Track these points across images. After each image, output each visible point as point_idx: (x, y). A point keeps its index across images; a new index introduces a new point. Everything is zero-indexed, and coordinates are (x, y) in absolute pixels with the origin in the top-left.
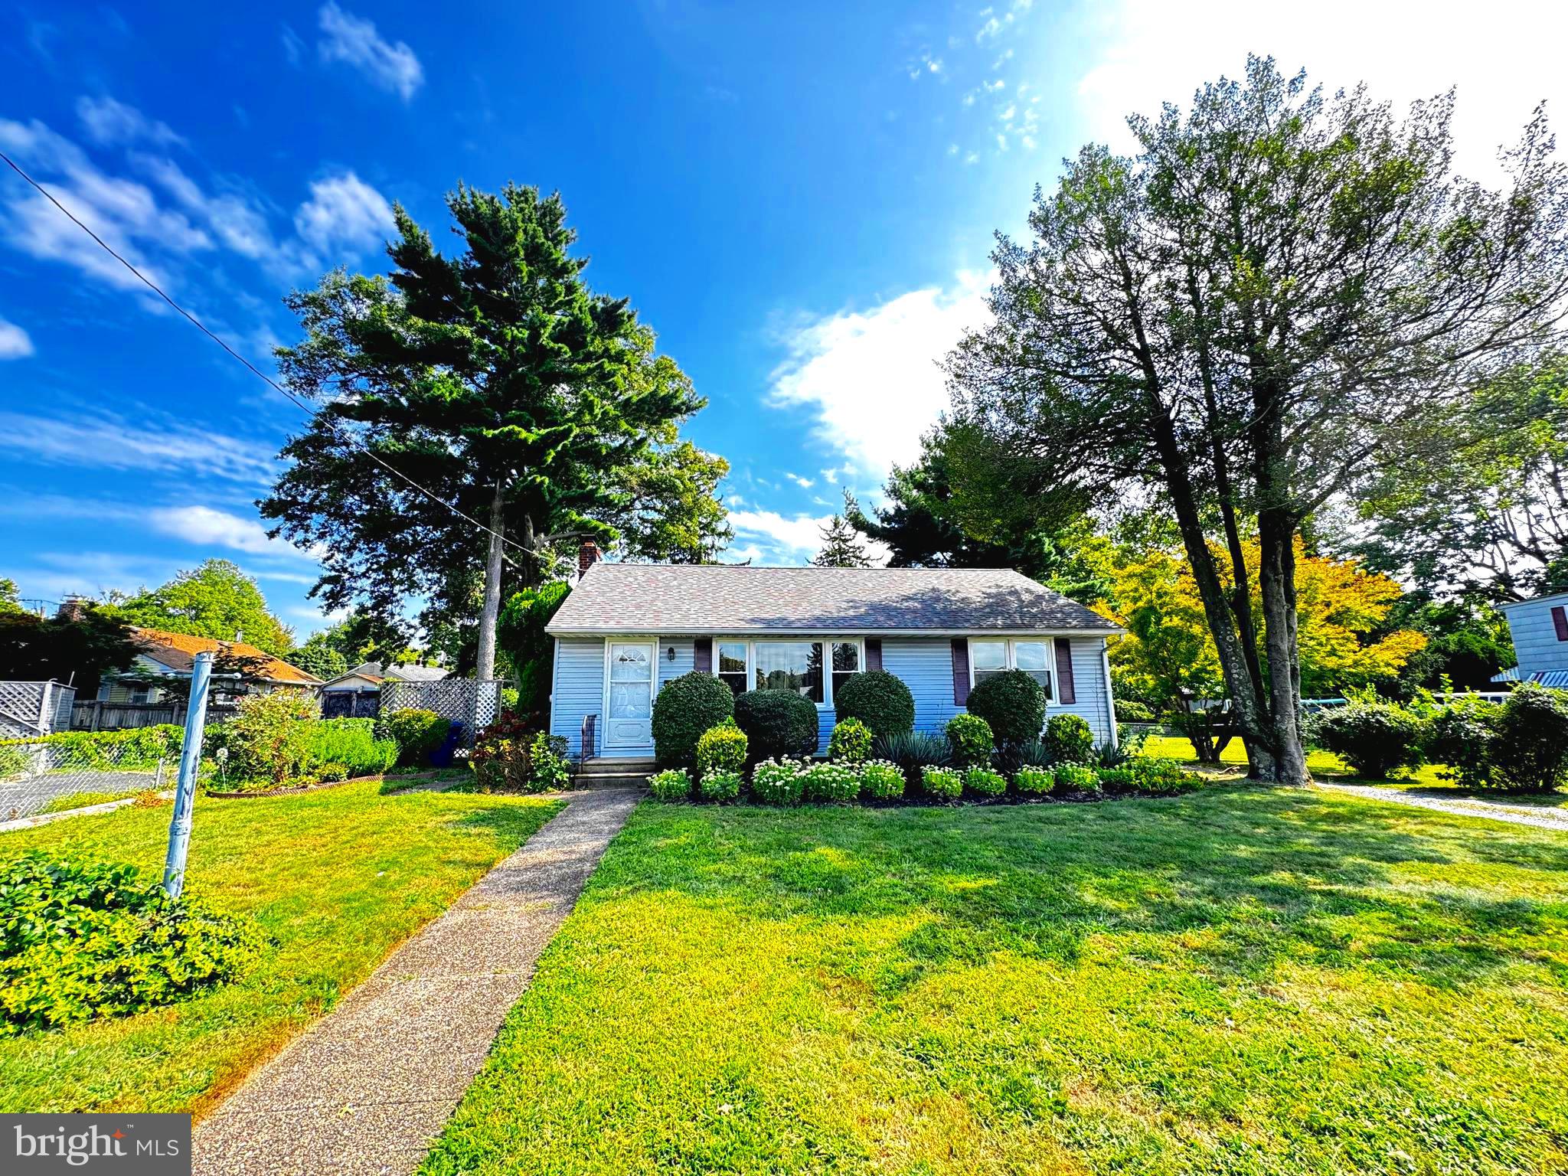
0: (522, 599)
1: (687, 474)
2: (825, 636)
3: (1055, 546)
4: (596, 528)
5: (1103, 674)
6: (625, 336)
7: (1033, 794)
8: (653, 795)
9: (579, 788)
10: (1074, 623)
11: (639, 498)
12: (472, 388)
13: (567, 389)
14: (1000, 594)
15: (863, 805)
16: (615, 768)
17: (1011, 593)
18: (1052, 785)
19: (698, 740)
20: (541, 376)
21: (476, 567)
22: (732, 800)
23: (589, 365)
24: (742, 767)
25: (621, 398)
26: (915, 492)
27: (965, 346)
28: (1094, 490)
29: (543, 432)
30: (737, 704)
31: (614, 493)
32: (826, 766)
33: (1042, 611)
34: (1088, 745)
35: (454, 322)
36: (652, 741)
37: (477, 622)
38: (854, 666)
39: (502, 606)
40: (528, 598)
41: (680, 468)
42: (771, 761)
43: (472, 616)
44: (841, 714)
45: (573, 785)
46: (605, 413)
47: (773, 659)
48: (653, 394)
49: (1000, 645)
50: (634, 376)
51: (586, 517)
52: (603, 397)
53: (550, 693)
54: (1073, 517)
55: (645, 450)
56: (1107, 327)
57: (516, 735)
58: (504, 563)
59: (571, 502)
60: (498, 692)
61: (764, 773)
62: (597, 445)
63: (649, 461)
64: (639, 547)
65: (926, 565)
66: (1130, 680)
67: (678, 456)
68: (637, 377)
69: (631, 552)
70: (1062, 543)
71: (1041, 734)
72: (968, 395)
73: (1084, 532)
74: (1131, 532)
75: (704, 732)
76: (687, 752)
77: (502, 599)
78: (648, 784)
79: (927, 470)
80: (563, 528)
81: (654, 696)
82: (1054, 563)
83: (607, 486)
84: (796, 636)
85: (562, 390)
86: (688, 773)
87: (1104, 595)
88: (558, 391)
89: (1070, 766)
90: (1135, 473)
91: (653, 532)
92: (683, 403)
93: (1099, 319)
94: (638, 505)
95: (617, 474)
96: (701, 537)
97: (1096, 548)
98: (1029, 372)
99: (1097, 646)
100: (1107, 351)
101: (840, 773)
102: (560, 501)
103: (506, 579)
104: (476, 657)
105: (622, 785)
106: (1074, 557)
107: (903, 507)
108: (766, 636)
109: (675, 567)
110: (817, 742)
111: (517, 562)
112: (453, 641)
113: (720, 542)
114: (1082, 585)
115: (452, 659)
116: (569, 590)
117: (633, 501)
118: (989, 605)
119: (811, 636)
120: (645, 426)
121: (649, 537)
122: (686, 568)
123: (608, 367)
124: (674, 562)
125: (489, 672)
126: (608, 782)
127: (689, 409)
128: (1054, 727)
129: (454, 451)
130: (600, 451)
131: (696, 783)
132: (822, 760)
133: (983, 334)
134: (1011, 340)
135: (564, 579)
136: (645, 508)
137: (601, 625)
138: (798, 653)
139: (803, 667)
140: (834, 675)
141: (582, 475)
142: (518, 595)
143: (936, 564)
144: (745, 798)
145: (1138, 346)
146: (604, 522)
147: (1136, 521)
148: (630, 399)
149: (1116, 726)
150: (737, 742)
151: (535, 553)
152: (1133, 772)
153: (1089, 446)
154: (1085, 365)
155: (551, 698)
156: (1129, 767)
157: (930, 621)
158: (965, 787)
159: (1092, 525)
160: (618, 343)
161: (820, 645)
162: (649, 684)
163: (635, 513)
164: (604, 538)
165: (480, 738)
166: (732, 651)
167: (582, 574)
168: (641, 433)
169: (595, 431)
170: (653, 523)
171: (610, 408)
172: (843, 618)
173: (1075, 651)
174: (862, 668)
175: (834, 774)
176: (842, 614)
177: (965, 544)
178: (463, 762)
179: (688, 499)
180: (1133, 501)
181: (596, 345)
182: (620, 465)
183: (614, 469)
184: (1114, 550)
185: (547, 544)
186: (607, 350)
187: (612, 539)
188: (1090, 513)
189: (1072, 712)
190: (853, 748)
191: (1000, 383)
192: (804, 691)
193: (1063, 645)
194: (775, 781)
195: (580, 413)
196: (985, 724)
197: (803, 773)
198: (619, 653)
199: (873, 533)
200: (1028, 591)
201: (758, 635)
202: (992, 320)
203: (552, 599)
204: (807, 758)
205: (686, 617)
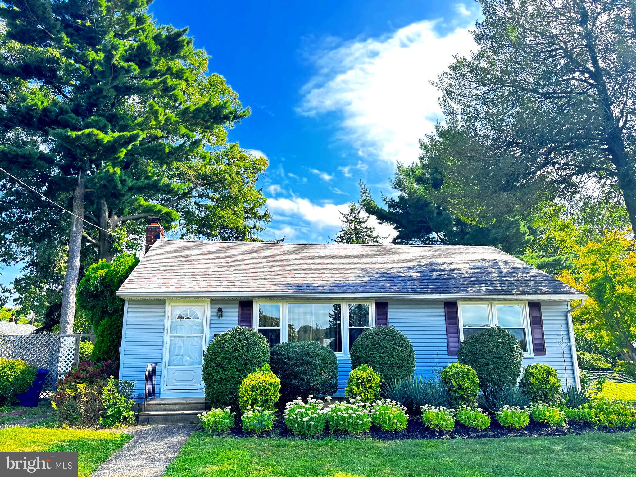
0: (98, 268)
1: (234, 169)
2: (343, 298)
3: (529, 228)
4: (160, 211)
5: (568, 331)
6: (184, 58)
7: (511, 429)
8: (202, 429)
9: (142, 423)
10: (544, 290)
11: (195, 187)
12: (60, 99)
13: (137, 99)
14: (483, 266)
15: (374, 437)
16: (172, 407)
17: (493, 265)
18: (527, 421)
19: (240, 383)
20: (116, 88)
21: (62, 243)
22: (267, 433)
23: (155, 81)
24: (276, 405)
25: (181, 107)
26: (415, 185)
27: (454, 68)
28: (560, 183)
29: (117, 134)
30: (272, 353)
31: (176, 184)
32: (343, 405)
33: (518, 280)
34: (556, 389)
35: (46, 46)
36: (203, 384)
37: (60, 287)
38: (367, 323)
39: (81, 273)
40: (102, 268)
41: (229, 164)
42: (299, 400)
43: (56, 282)
44: (356, 362)
45: (137, 421)
46: (167, 119)
47: (302, 317)
48: (207, 105)
49: (484, 307)
50: (191, 90)
51: (152, 203)
52: (166, 106)
53: (119, 344)
54: (542, 204)
55: (200, 149)
56: (568, 54)
57: (91, 381)
58: (84, 239)
59: (140, 190)
60: (77, 345)
61: (293, 410)
62: (161, 145)
63: (203, 158)
64: (195, 227)
65: (424, 242)
66: (589, 335)
67: (227, 155)
68: (194, 90)
69: (188, 231)
70: (534, 225)
71: (518, 380)
72: (458, 108)
73: (553, 216)
74: (589, 215)
75: (245, 376)
76: (231, 393)
77: (81, 268)
78: (199, 420)
79: (424, 167)
80: (134, 211)
81: (205, 347)
82: (528, 241)
83: (170, 178)
84: (320, 298)
85: (133, 101)
86: (232, 411)
87: (569, 267)
88: (130, 101)
89: (542, 406)
90: (593, 169)
91: (207, 216)
92: (231, 113)
93: (561, 48)
94: (195, 193)
95: (177, 168)
96: (246, 219)
97: (563, 229)
98: (507, 90)
99: (563, 308)
100: (568, 74)
101: (355, 410)
102: (130, 189)
103: (85, 252)
104: (59, 315)
105: (177, 421)
106: (544, 236)
107: (406, 196)
108: (296, 298)
109: (225, 243)
110: (336, 385)
111: (94, 238)
112: (41, 302)
113: (260, 224)
114: (551, 259)
115: (40, 317)
116: (137, 261)
117: (191, 190)
118: (474, 275)
119: (331, 298)
120: (200, 130)
121: (203, 219)
122: (232, 244)
123: (170, 82)
124: (224, 239)
125: (70, 328)
126: (166, 419)
127: (235, 117)
128: (528, 374)
129: (45, 148)
130: (164, 151)
131: (238, 419)
132: (341, 399)
133: (469, 59)
134: (492, 64)
135: (133, 252)
136: (201, 196)
137: (163, 289)
138: (322, 312)
139: (325, 323)
140: (351, 330)
141: (149, 169)
142: (95, 265)
143: (432, 242)
144: (278, 431)
145: (592, 69)
146: (167, 206)
147: (593, 208)
148: (187, 108)
149: (578, 373)
150: (271, 384)
151: (110, 231)
152: (593, 412)
153: (555, 149)
154: (552, 84)
155: (121, 349)
156: (590, 407)
157: (427, 287)
158: (457, 423)
159: (558, 211)
160: (178, 64)
161: (339, 305)
162: (201, 338)
163: (192, 200)
164: (167, 219)
165: (61, 382)
166: (270, 310)
167: (147, 249)
168: (197, 136)
169: (160, 133)
170: (206, 208)
171: (171, 115)
172: (357, 284)
173: (545, 313)
174: (372, 324)
175: (350, 411)
176: (358, 281)
177: (456, 225)
178: (47, 402)
179: (234, 189)
180: (590, 191)
181: (161, 65)
182: (180, 161)
183: (175, 164)
184: (578, 230)
185: (120, 224)
186: (169, 69)
187: (173, 220)
188: (557, 201)
189: (543, 362)
190: (366, 390)
191: (482, 98)
192: (327, 342)
193: (535, 307)
194: (302, 417)
195: (147, 118)
196: (473, 371)
197: (325, 411)
198: (178, 312)
199: (382, 217)
200: (507, 264)
201: (290, 298)
202: (476, 48)
203: (122, 269)
204: (329, 398)
205: (233, 283)
